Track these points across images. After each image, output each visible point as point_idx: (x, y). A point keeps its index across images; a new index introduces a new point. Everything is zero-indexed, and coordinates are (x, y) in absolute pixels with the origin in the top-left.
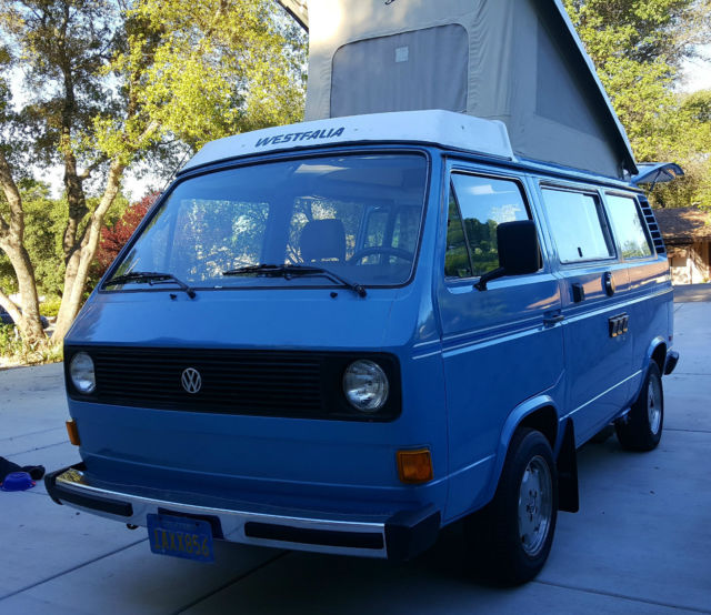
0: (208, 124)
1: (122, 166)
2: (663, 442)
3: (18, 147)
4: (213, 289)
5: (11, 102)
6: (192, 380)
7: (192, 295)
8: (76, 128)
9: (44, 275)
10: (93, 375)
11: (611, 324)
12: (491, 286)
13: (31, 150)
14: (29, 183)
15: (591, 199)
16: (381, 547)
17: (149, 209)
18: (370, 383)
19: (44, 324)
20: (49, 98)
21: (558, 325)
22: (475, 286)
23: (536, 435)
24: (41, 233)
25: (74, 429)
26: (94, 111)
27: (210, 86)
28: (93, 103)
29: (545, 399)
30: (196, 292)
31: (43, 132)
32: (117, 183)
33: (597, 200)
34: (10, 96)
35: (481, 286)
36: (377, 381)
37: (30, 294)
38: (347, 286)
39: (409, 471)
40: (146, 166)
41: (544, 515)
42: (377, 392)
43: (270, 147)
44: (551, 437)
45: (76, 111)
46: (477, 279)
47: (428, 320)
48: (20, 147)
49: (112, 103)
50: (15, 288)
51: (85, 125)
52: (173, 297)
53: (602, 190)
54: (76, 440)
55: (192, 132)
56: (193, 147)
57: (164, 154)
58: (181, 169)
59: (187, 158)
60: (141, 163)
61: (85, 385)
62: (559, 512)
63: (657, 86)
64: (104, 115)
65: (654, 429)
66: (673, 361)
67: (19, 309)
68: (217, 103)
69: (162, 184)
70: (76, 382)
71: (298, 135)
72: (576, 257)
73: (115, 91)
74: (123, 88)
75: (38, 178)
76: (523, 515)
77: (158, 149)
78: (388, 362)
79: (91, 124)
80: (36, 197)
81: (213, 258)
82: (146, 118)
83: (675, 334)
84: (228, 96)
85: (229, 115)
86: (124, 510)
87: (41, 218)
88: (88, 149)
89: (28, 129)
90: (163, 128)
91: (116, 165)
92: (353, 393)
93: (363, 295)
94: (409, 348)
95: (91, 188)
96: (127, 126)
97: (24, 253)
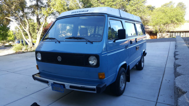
0: (62, 9)
1: (47, 17)
2: (144, 69)
3: (28, 13)
4: (63, 41)
5: (27, 5)
6: (59, 59)
7: (59, 42)
8: (39, 10)
9: (33, 36)
10: (41, 57)
11: (136, 48)
12: (116, 41)
13: (31, 14)
14: (30, 19)
15: (133, 24)
16: (95, 91)
17: (52, 24)
18: (93, 60)
19: (33, 44)
20: (34, 4)
21: (127, 48)
22: (113, 42)
23: (123, 69)
24: (33, 28)
25: (37, 66)
26: (42, 7)
27: (62, 2)
28: (42, 5)
29: (125, 62)
30: (60, 42)
31: (33, 10)
32: (46, 20)
33: (134, 24)
34: (27, 4)
35: (114, 41)
36: (95, 60)
37: (31, 39)
38: (89, 41)
39: (101, 77)
40: (51, 17)
41: (124, 83)
42: (95, 62)
43: (74, 14)
44: (126, 69)
45: (38, 6)
46: (114, 40)
47: (105, 48)
48: (29, 13)
49: (45, 5)
50: (28, 38)
51: (40, 9)
52: (56, 43)
53: (135, 23)
54: (38, 69)
55: (59, 11)
56: (59, 13)
57: (54, 15)
58: (57, 18)
59: (58, 15)
60: (50, 16)
61: (39, 59)
62: (127, 82)
63: (142, 4)
64: (43, 7)
65: (142, 66)
66: (146, 54)
67: (29, 41)
68: (64, 5)
69: (54, 20)
70: (38, 58)
71: (79, 11)
72: (131, 35)
73: (45, 3)
74: (47, 3)
75: (32, 19)
76: (121, 83)
77: (53, 13)
78: (97, 56)
79: (41, 9)
80: (32, 22)
81: (63, 33)
82: (51, 8)
83: (146, 49)
84: (66, 4)
85: (66, 8)
86: (47, 82)
87: (33, 26)
88: (41, 14)
89: (30, 10)
90: (54, 10)
91: (46, 16)
92: (90, 62)
93: (92, 43)
94: (101, 54)
95: (41, 21)
96: (47, 9)
97: (30, 32)
